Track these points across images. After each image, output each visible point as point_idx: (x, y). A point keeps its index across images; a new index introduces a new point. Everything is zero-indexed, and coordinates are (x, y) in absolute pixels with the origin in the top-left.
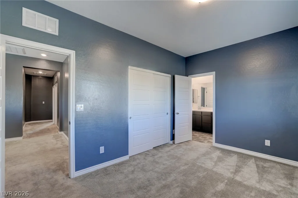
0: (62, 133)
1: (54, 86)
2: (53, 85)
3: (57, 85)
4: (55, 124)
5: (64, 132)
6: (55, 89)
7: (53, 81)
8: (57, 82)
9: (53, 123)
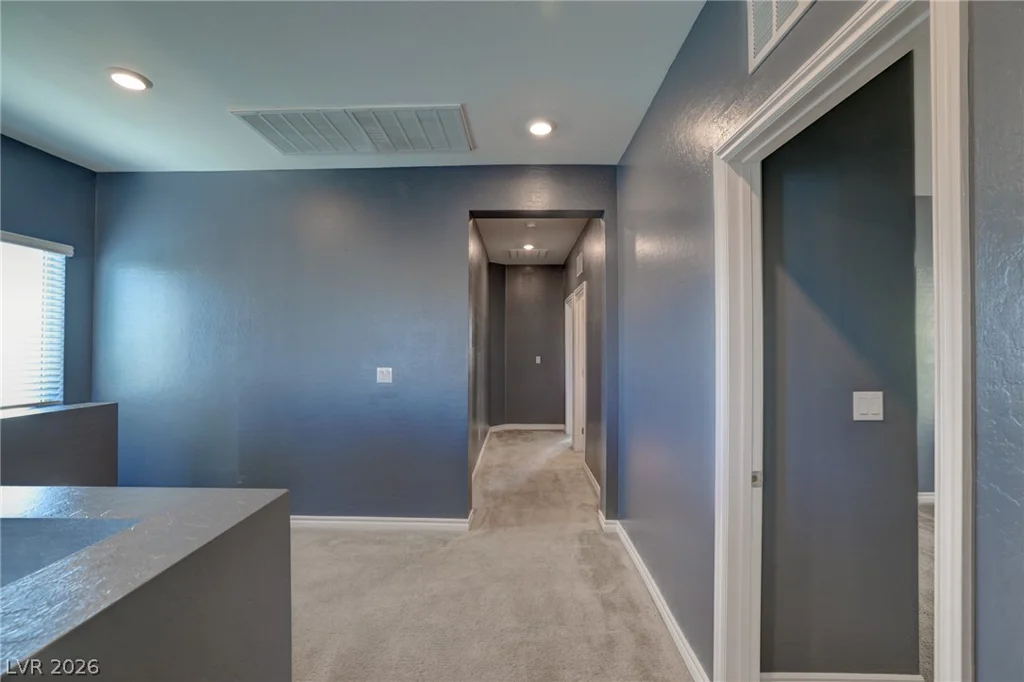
0: (617, 526)
1: (573, 296)
2: (566, 293)
3: (584, 290)
4: (577, 448)
5: (622, 524)
6: (576, 309)
7: (567, 278)
8: (585, 276)
9: (569, 440)
